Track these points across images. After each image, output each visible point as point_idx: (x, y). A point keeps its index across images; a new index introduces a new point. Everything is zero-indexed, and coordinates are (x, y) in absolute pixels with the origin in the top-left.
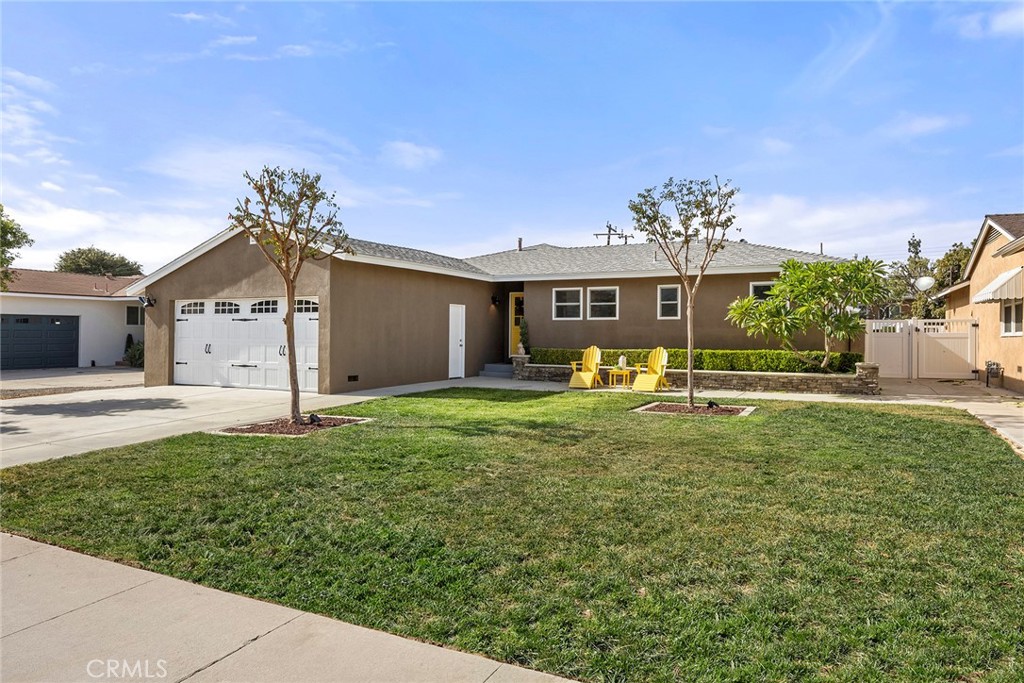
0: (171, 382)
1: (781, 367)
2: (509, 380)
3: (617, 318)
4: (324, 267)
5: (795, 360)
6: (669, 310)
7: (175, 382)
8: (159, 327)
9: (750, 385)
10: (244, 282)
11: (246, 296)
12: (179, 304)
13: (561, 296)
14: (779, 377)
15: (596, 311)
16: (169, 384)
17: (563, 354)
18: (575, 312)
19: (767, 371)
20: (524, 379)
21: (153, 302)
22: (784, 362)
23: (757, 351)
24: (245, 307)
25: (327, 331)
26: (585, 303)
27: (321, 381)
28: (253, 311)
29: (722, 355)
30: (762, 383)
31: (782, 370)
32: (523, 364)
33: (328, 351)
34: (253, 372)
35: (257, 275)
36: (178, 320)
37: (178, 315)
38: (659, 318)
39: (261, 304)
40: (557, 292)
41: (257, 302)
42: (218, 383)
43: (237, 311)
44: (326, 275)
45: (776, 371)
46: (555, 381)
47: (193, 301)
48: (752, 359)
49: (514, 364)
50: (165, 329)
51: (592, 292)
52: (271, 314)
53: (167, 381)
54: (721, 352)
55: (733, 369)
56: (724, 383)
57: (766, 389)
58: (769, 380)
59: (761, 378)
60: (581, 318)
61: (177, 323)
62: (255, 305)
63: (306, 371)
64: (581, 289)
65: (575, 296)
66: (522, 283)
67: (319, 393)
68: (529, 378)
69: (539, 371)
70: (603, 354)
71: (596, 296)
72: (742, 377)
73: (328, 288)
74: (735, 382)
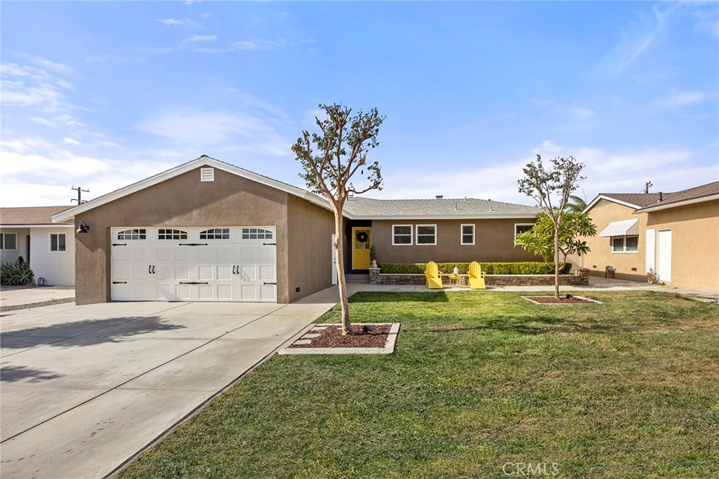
0: (109, 300)
1: (537, 271)
2: (368, 285)
3: (436, 244)
4: (282, 202)
5: (544, 267)
6: (468, 239)
7: (112, 299)
8: (93, 251)
9: (523, 282)
10: (195, 212)
11: (197, 225)
12: (115, 232)
13: (397, 231)
14: (539, 277)
15: (421, 240)
16: (107, 302)
17: (403, 267)
18: (407, 240)
19: (529, 274)
20: (378, 284)
21: (86, 229)
22: (538, 269)
23: (524, 263)
24: (194, 234)
25: (286, 253)
26: (414, 234)
27: (279, 293)
28: (203, 237)
29: (505, 266)
30: (530, 281)
31: (538, 273)
32: (378, 274)
33: (287, 269)
34: (203, 288)
35: (210, 207)
36: (114, 245)
37: (114, 239)
38: (462, 244)
39: (211, 231)
40: (395, 227)
41: (207, 229)
42: (164, 299)
43: (185, 237)
44: (284, 209)
45: (534, 274)
46: (400, 284)
47: (132, 228)
48: (521, 267)
49: (371, 274)
50: (100, 252)
51: (419, 228)
52: (222, 240)
53: (105, 299)
54: (504, 263)
55: (510, 273)
56: (509, 282)
57: (532, 284)
58: (533, 279)
59: (529, 278)
60: (412, 244)
61: (113, 247)
62: (205, 232)
63: (261, 286)
64: (412, 226)
65: (407, 230)
66: (371, 221)
67: (279, 302)
68: (382, 283)
69: (389, 278)
70: (438, 266)
71: (421, 230)
72: (518, 278)
73: (285, 219)
74: (515, 281)
